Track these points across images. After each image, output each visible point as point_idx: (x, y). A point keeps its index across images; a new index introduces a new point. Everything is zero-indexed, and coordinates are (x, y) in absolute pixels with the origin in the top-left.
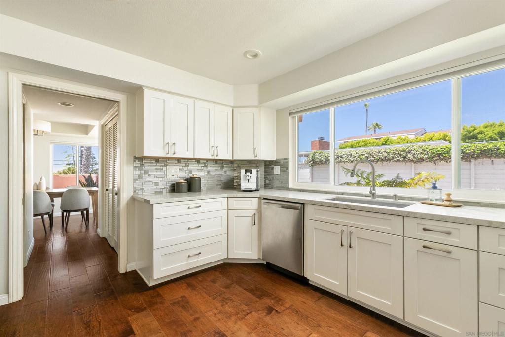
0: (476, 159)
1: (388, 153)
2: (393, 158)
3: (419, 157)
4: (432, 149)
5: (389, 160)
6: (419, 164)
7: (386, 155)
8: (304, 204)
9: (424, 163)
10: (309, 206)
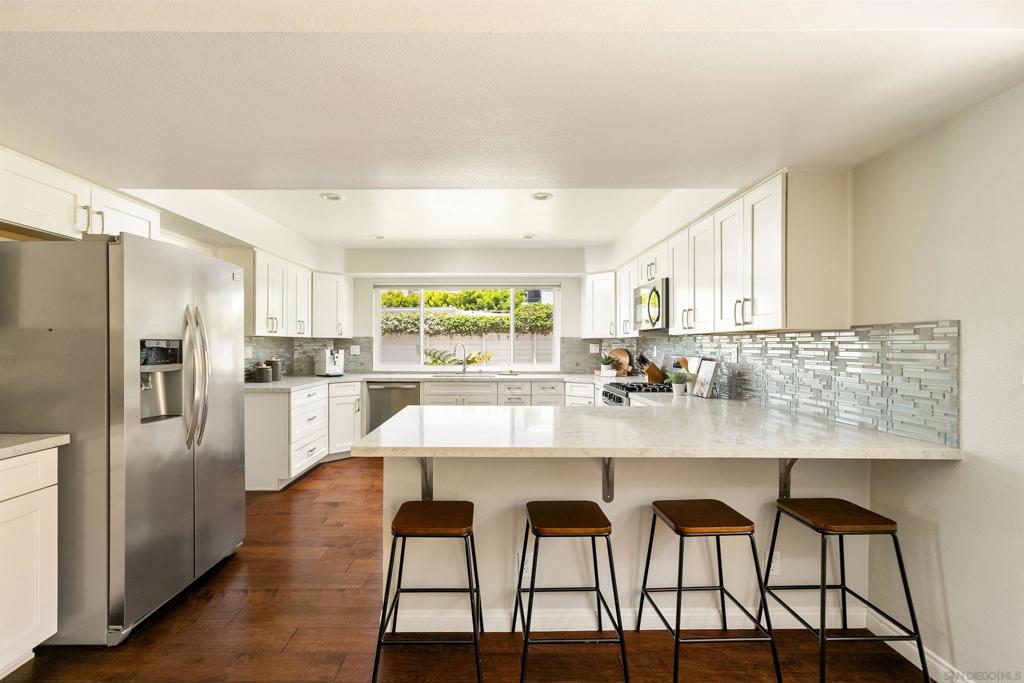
0: (486, 333)
1: (398, 320)
2: (406, 328)
3: (437, 328)
4: (449, 319)
5: (401, 331)
6: (434, 337)
7: (397, 323)
8: (418, 382)
9: (440, 337)
10: (426, 384)
